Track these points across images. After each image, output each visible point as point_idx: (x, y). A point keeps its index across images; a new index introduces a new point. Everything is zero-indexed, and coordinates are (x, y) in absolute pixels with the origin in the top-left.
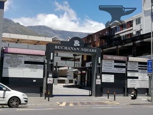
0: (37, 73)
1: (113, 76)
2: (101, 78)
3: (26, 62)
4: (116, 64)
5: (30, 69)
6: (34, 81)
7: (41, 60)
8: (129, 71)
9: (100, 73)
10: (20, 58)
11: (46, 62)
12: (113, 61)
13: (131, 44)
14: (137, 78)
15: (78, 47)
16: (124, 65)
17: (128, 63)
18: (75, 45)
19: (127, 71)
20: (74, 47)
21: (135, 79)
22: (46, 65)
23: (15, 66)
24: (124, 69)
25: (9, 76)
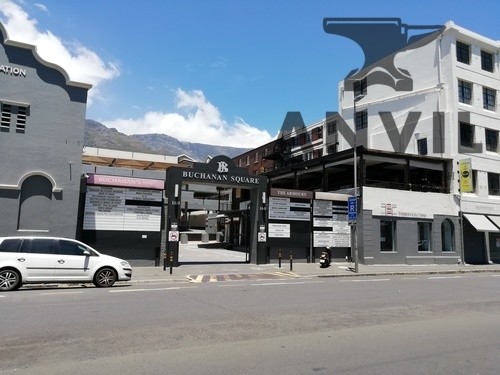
0: (150, 222)
1: (288, 226)
2: (266, 231)
3: (128, 202)
4: (294, 205)
5: (135, 215)
6: (144, 237)
7: (157, 197)
8: (316, 216)
9: (266, 221)
10: (116, 195)
11: (166, 202)
12: (289, 200)
13: (320, 169)
14: (330, 229)
15: (225, 173)
16: (308, 206)
17: (315, 203)
18: (219, 170)
19: (312, 216)
20: (219, 173)
21: (326, 232)
22: (166, 207)
23: (108, 210)
24: (308, 214)
25: (97, 229)
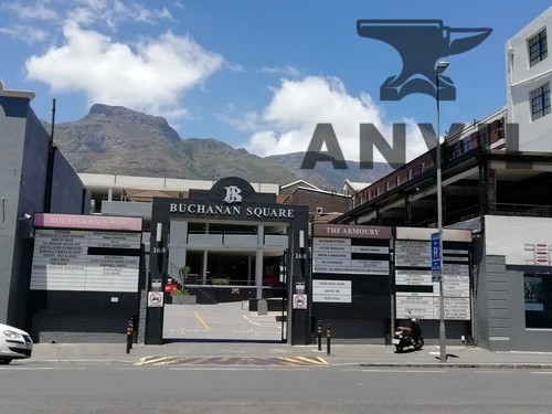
0: (121, 279)
1: (348, 283)
3: (92, 251)
4: (358, 249)
5: (102, 268)
6: (115, 300)
7: (133, 243)
8: (399, 268)
10: (76, 240)
11: (147, 250)
12: (349, 241)
14: (429, 289)
15: (238, 204)
16: (384, 250)
17: (398, 246)
18: (227, 199)
19: (393, 268)
20: (227, 204)
21: (420, 294)
22: (147, 257)
23: (63, 262)
24: (386, 264)
25: (49, 289)
